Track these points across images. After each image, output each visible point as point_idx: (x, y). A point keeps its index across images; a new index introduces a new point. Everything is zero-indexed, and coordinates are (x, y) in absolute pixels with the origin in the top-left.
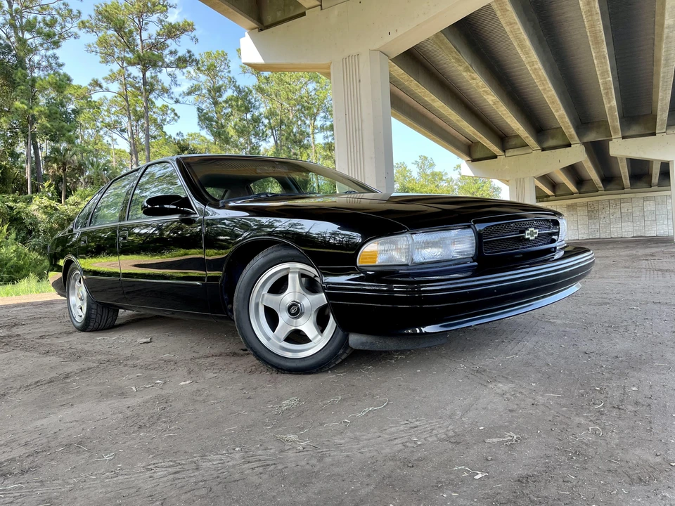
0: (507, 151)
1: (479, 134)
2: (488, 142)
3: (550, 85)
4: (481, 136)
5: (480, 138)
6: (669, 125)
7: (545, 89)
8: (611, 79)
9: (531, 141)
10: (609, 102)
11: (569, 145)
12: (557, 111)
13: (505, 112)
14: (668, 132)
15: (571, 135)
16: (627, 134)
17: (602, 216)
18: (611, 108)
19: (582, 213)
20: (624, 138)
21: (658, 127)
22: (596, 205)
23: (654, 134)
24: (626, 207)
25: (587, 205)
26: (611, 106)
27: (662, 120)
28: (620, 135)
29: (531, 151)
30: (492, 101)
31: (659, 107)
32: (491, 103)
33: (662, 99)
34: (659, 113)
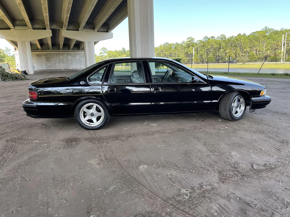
0: (16, 27)
1: (5, 17)
2: (9, 21)
3: (47, 2)
4: (6, 18)
5: (5, 18)
6: (84, 28)
7: (44, 3)
8: (71, 6)
9: (29, 24)
10: (67, 15)
11: (45, 29)
12: (46, 13)
13: (22, 9)
14: (84, 30)
15: (47, 25)
16: (68, 28)
17: (52, 60)
18: (67, 17)
19: (43, 58)
20: (67, 29)
21: (80, 28)
22: (49, 55)
23: (78, 30)
24: (61, 57)
25: (45, 55)
26: (67, 16)
27: (82, 26)
28: (66, 28)
29: (28, 28)
30: (19, 2)
31: (84, 21)
32: (18, 3)
33: (86, 18)
34: (83, 23)
